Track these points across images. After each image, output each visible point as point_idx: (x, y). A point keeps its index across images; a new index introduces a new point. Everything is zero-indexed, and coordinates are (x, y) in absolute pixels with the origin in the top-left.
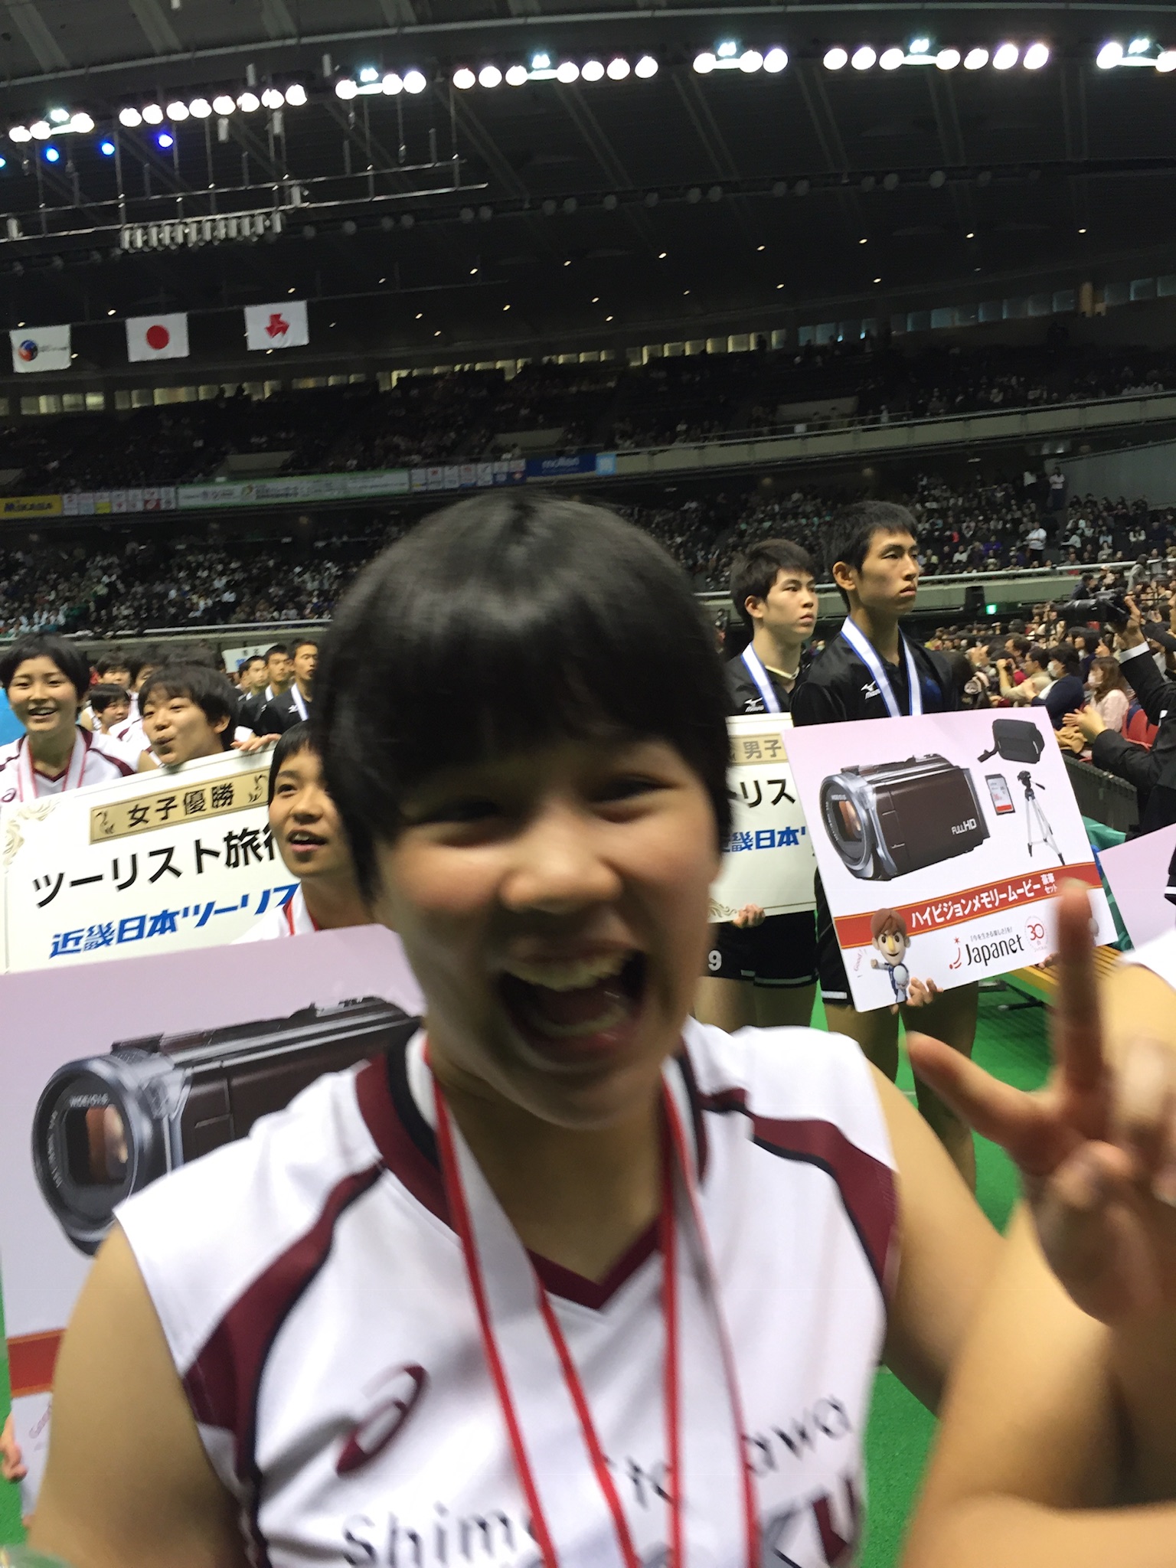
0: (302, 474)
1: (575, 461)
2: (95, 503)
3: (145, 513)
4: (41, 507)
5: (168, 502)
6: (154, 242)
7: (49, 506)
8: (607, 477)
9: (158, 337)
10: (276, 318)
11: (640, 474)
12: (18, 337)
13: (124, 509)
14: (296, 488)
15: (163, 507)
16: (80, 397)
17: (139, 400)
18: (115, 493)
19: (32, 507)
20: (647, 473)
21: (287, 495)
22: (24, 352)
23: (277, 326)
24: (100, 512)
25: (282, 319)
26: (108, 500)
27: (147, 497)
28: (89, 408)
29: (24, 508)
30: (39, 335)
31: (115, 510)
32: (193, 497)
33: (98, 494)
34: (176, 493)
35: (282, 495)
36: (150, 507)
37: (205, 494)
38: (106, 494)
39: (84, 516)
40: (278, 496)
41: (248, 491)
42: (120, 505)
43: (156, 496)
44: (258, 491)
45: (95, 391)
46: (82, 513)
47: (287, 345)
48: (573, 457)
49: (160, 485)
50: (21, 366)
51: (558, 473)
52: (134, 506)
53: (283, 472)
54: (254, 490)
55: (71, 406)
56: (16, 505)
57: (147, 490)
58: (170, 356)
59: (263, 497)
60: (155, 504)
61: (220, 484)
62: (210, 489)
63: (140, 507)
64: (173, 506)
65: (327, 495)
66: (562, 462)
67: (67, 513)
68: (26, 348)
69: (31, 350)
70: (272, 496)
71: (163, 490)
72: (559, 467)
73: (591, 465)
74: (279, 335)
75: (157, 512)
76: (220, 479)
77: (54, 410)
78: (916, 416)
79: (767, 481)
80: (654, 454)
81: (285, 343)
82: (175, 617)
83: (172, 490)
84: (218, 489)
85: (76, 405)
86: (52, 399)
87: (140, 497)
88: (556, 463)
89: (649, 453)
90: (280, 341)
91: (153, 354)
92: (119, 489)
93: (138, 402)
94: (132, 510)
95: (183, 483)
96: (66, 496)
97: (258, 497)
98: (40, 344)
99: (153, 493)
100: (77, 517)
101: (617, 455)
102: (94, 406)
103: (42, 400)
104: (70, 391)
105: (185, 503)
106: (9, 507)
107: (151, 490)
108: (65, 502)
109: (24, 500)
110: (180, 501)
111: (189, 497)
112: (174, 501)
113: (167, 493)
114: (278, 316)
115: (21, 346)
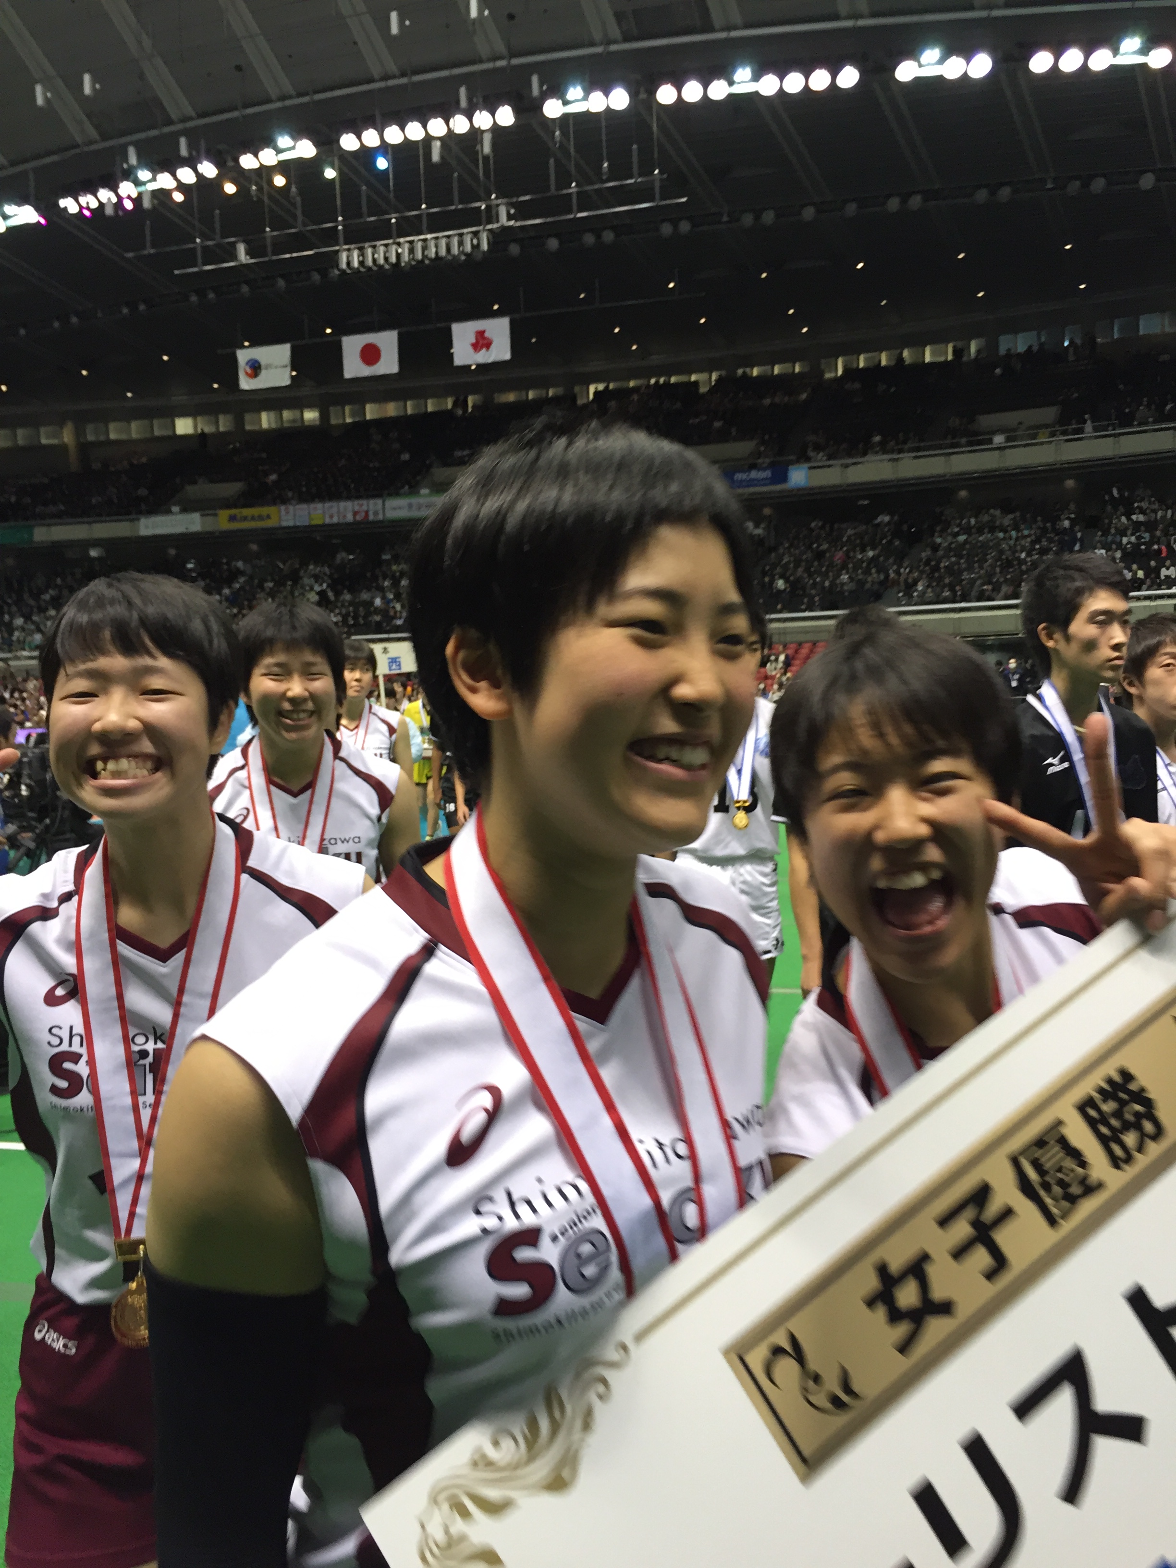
1: (767, 474)
2: (309, 513)
3: (355, 523)
4: (260, 518)
5: (376, 513)
6: (369, 262)
7: (268, 517)
8: (799, 490)
9: (370, 354)
10: (480, 334)
11: (834, 486)
12: (243, 356)
13: (335, 520)
15: (371, 517)
16: (297, 413)
17: (353, 415)
18: (327, 505)
19: (253, 518)
20: (840, 486)
22: (249, 371)
23: (482, 342)
24: (314, 523)
25: (487, 335)
26: (321, 512)
27: (357, 508)
28: (306, 423)
29: (245, 519)
30: (263, 354)
31: (328, 521)
32: (399, 508)
33: (312, 506)
34: (384, 505)
36: (358, 518)
37: (410, 506)
38: (319, 505)
39: (298, 527)
42: (331, 517)
43: (365, 508)
45: (311, 406)
46: (298, 524)
47: (490, 360)
48: (764, 469)
49: (368, 497)
50: (246, 384)
51: (748, 486)
52: (345, 516)
55: (289, 421)
56: (238, 517)
57: (356, 502)
58: (381, 372)
60: (363, 514)
61: (425, 496)
62: (414, 500)
63: (350, 518)
64: (380, 517)
66: (754, 474)
67: (284, 524)
68: (251, 367)
69: (255, 368)
71: (372, 502)
72: (753, 480)
73: (784, 478)
74: (484, 350)
75: (366, 522)
76: (423, 492)
77: (274, 426)
78: (1122, 425)
79: (963, 494)
80: (847, 466)
81: (489, 358)
82: (378, 624)
83: (379, 502)
84: (421, 500)
85: (294, 421)
86: (272, 414)
87: (350, 508)
88: (748, 475)
89: (842, 465)
90: (483, 357)
91: (366, 371)
92: (331, 499)
93: (351, 418)
94: (342, 521)
95: (390, 495)
96: (283, 508)
98: (263, 363)
99: (362, 505)
100: (296, 527)
101: (811, 468)
102: (310, 421)
103: (264, 416)
104: (289, 407)
105: (391, 514)
106: (232, 518)
107: (361, 502)
108: (283, 513)
109: (247, 512)
110: (386, 510)
111: (395, 509)
112: (381, 512)
113: (375, 504)
114: (483, 332)
115: (247, 364)
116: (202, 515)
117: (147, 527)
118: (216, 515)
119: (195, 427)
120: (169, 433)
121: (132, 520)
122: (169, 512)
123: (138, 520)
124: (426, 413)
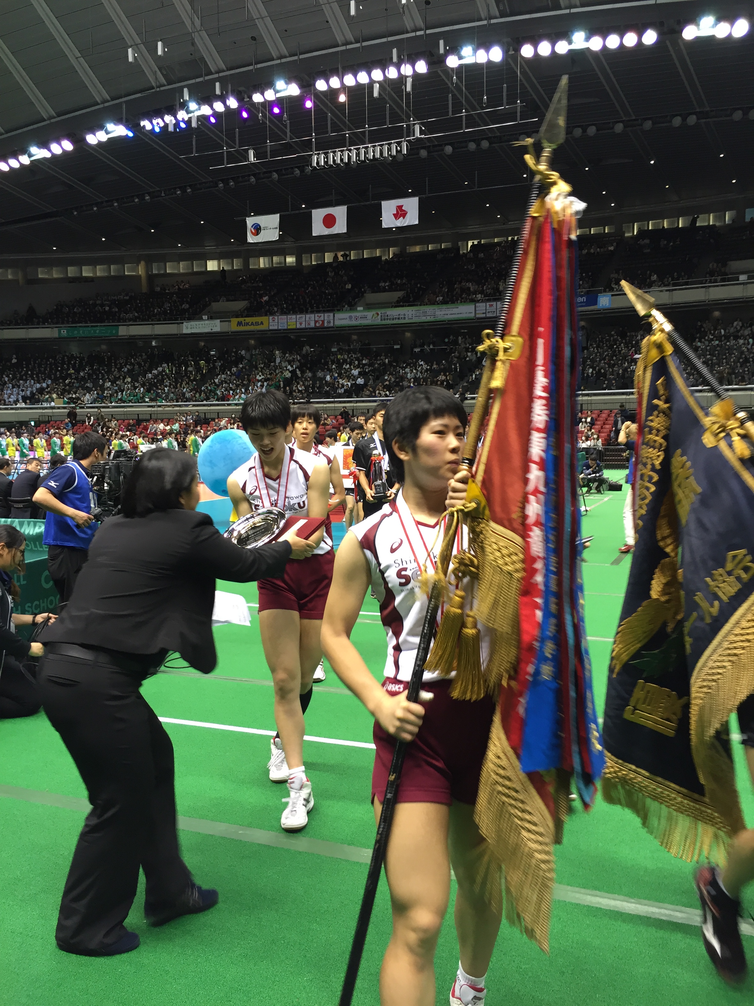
0: (409, 306)
1: (584, 299)
2: (287, 322)
3: (316, 328)
4: (257, 324)
6: (331, 162)
7: (262, 323)
8: (604, 309)
9: (329, 221)
10: (400, 208)
11: (627, 308)
12: (250, 221)
13: (303, 326)
14: (404, 315)
15: (326, 325)
16: (283, 258)
18: (298, 316)
19: (252, 324)
21: (399, 319)
22: (253, 231)
23: (400, 213)
24: (289, 327)
25: (403, 208)
26: (294, 320)
27: (317, 319)
28: (287, 265)
29: (247, 324)
30: (262, 220)
31: (298, 326)
32: (343, 319)
33: (289, 316)
34: (334, 317)
35: (396, 318)
36: (317, 325)
37: (351, 317)
38: (294, 317)
39: (280, 330)
40: (393, 319)
41: (376, 315)
42: (301, 324)
43: (322, 318)
44: (381, 316)
45: (291, 254)
46: (280, 328)
47: (405, 225)
48: (582, 296)
49: (324, 312)
50: (251, 239)
52: (309, 324)
53: (398, 304)
54: (380, 315)
55: (277, 263)
56: (243, 322)
57: (316, 315)
58: (336, 232)
59: (384, 319)
60: (321, 322)
61: (360, 311)
62: (353, 314)
63: (312, 325)
64: (332, 325)
65: (423, 319)
67: (271, 328)
68: (255, 228)
69: (257, 229)
70: (390, 319)
71: (326, 315)
73: (595, 303)
74: (402, 218)
75: (322, 327)
76: (359, 309)
77: (267, 266)
79: (717, 314)
81: (405, 223)
82: (329, 392)
83: (332, 315)
84: (358, 314)
85: (280, 263)
86: (266, 259)
87: (313, 318)
90: (400, 223)
91: (326, 232)
92: (301, 312)
93: (315, 261)
94: (307, 327)
95: (338, 310)
96: (271, 318)
97: (381, 320)
100: (277, 330)
101: (612, 295)
102: (290, 263)
103: (261, 260)
104: (277, 255)
105: (338, 323)
106: (239, 324)
107: (319, 315)
108: (271, 321)
109: (248, 320)
110: (335, 321)
111: (341, 319)
112: (332, 321)
113: (329, 316)
114: (402, 206)
115: (252, 227)
116: (221, 321)
117: (187, 328)
118: (230, 321)
119: (219, 266)
120: (203, 270)
121: (178, 323)
122: (201, 319)
123: (183, 323)
124: (363, 258)
